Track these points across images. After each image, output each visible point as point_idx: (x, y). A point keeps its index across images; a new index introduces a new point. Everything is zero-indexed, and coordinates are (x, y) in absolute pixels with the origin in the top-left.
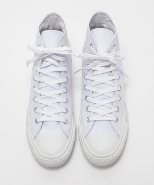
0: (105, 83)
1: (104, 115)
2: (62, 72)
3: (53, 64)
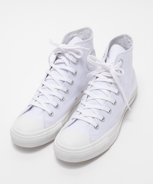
0: (101, 90)
1: (86, 117)
2: (69, 72)
3: (65, 63)
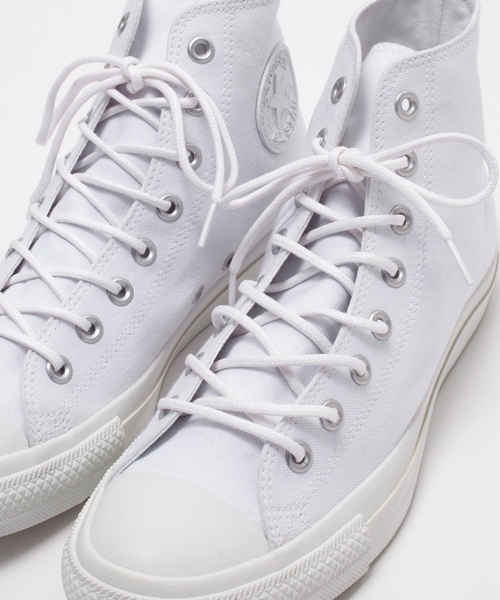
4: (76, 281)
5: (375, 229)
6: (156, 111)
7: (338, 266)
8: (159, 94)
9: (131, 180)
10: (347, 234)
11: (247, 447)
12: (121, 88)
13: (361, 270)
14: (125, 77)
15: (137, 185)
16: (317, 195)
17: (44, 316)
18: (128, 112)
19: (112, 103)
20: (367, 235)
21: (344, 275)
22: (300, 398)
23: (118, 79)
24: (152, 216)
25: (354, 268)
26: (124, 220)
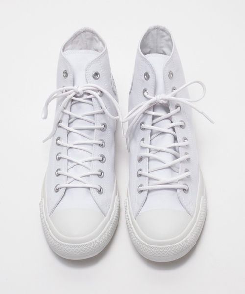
4: (91, 161)
5: (174, 115)
6: (90, 99)
7: (168, 129)
8: (89, 94)
9: (90, 123)
10: (167, 118)
11: (172, 192)
12: (75, 96)
13: (175, 128)
14: (76, 92)
15: (92, 124)
16: (152, 110)
17: (88, 176)
18: (80, 102)
19: (73, 100)
20: (173, 117)
21: (171, 131)
22: (179, 172)
23: (74, 93)
24: (100, 132)
25: (173, 128)
26: (94, 137)
